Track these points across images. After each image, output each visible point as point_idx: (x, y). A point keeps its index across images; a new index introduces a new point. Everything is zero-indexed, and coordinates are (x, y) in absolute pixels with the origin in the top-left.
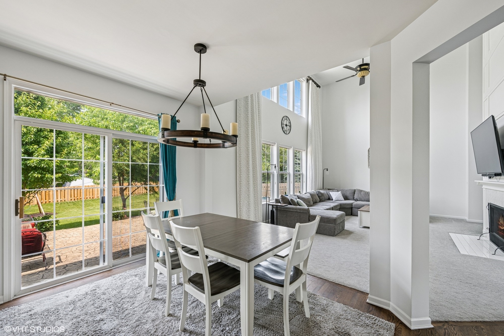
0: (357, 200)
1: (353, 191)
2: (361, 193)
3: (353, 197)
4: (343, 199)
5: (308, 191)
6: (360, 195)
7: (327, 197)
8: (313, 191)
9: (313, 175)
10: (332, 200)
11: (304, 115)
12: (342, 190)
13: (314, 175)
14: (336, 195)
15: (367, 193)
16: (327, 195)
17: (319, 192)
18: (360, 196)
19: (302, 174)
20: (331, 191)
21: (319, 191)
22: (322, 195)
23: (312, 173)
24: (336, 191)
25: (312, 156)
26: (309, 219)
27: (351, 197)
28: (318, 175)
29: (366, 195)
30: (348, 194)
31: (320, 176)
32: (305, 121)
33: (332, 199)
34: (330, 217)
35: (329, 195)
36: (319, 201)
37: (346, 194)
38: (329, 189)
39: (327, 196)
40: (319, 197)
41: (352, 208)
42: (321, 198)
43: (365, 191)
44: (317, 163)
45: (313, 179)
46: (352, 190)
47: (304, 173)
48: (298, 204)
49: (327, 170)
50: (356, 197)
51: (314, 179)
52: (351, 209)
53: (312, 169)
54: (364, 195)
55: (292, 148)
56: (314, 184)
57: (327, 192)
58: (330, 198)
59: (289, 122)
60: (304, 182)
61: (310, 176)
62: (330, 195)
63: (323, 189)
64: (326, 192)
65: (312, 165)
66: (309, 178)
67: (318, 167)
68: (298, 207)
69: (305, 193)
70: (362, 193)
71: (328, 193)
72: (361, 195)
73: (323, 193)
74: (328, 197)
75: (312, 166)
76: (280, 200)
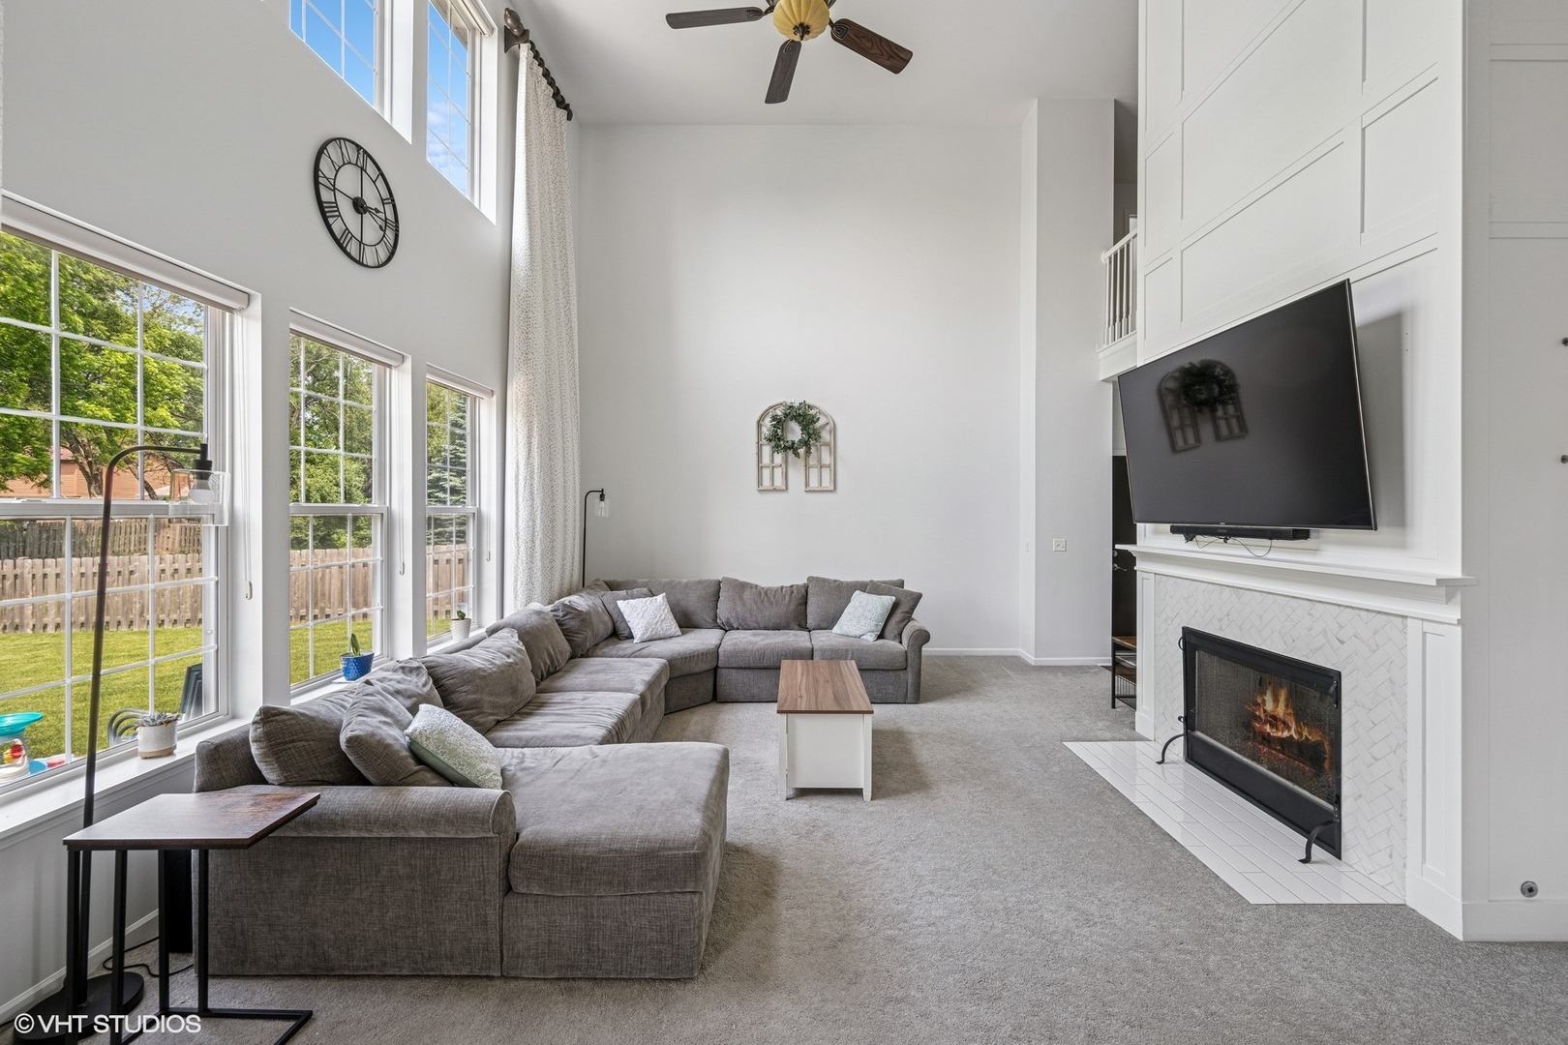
0: (726, 628)
1: (712, 589)
2: (745, 597)
3: (712, 614)
4: (674, 628)
5: (510, 612)
6: (738, 603)
7: (603, 628)
8: (536, 606)
9: (538, 521)
10: (631, 637)
11: (489, 205)
12: (670, 583)
13: (542, 521)
14: (642, 614)
15: (766, 593)
16: (606, 618)
17: (569, 610)
18: (739, 609)
19: (478, 517)
20: (623, 593)
21: (566, 600)
22: (583, 621)
23: (532, 513)
24: (645, 590)
25: (529, 424)
26: (507, 878)
27: (705, 616)
28: (559, 523)
29: (763, 601)
30: (694, 603)
31: (570, 523)
32: (497, 239)
33: (626, 633)
34: (664, 845)
35: (615, 616)
36: (568, 655)
37: (683, 603)
38: (612, 586)
39: (604, 623)
40: (568, 634)
41: (716, 669)
42: (578, 639)
43: (756, 586)
44: (559, 464)
45: (538, 542)
46: (708, 583)
47: (489, 507)
48: (423, 765)
49: (602, 498)
50: (724, 612)
51: (542, 542)
52: (712, 674)
53: (532, 493)
54: (755, 603)
55: (408, 364)
56: (543, 566)
57: (605, 599)
58: (620, 626)
59: (385, 194)
60: (485, 557)
61: (522, 525)
62: (621, 614)
63: (583, 585)
64: (598, 602)
65: (532, 472)
66: (517, 534)
67: (560, 482)
68: (427, 795)
69: (492, 631)
70: (747, 595)
71: (610, 608)
72: (744, 605)
73: (588, 613)
74: (610, 624)
75: (532, 478)
76: (254, 749)
